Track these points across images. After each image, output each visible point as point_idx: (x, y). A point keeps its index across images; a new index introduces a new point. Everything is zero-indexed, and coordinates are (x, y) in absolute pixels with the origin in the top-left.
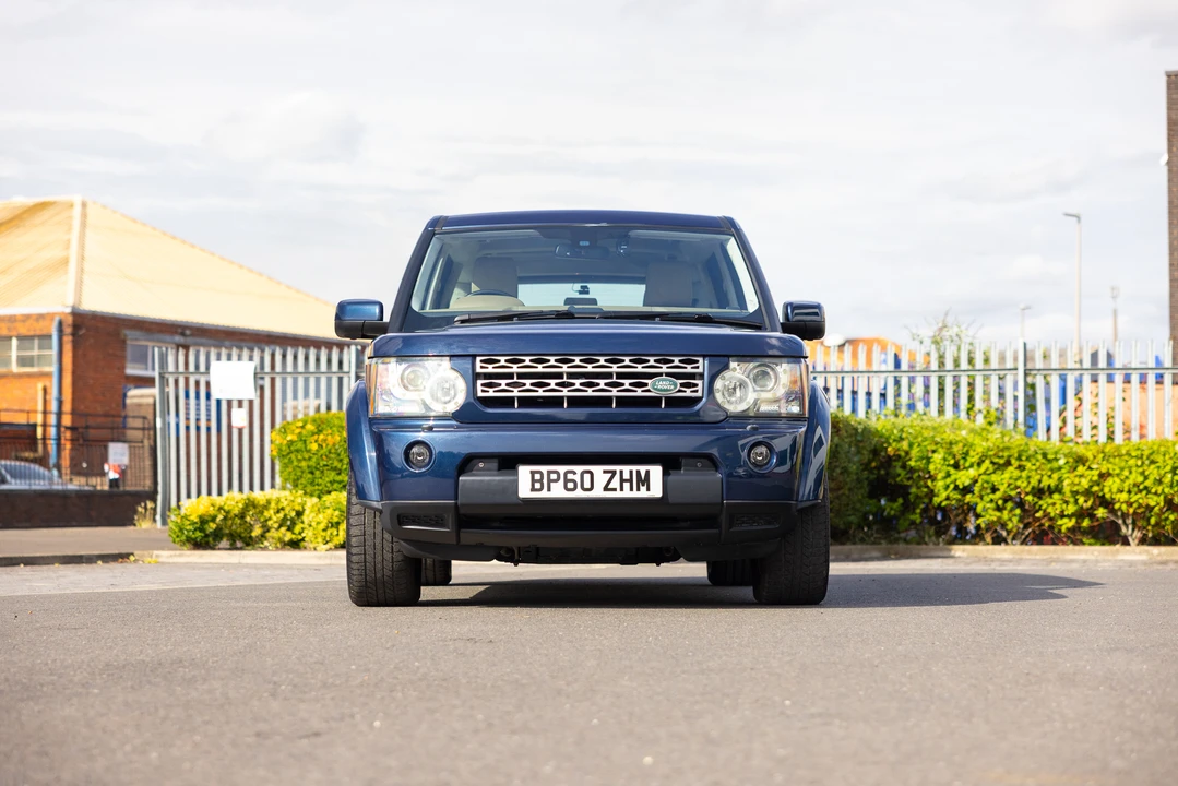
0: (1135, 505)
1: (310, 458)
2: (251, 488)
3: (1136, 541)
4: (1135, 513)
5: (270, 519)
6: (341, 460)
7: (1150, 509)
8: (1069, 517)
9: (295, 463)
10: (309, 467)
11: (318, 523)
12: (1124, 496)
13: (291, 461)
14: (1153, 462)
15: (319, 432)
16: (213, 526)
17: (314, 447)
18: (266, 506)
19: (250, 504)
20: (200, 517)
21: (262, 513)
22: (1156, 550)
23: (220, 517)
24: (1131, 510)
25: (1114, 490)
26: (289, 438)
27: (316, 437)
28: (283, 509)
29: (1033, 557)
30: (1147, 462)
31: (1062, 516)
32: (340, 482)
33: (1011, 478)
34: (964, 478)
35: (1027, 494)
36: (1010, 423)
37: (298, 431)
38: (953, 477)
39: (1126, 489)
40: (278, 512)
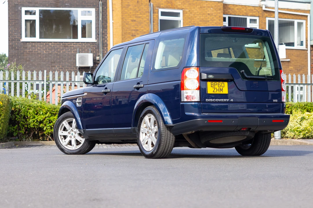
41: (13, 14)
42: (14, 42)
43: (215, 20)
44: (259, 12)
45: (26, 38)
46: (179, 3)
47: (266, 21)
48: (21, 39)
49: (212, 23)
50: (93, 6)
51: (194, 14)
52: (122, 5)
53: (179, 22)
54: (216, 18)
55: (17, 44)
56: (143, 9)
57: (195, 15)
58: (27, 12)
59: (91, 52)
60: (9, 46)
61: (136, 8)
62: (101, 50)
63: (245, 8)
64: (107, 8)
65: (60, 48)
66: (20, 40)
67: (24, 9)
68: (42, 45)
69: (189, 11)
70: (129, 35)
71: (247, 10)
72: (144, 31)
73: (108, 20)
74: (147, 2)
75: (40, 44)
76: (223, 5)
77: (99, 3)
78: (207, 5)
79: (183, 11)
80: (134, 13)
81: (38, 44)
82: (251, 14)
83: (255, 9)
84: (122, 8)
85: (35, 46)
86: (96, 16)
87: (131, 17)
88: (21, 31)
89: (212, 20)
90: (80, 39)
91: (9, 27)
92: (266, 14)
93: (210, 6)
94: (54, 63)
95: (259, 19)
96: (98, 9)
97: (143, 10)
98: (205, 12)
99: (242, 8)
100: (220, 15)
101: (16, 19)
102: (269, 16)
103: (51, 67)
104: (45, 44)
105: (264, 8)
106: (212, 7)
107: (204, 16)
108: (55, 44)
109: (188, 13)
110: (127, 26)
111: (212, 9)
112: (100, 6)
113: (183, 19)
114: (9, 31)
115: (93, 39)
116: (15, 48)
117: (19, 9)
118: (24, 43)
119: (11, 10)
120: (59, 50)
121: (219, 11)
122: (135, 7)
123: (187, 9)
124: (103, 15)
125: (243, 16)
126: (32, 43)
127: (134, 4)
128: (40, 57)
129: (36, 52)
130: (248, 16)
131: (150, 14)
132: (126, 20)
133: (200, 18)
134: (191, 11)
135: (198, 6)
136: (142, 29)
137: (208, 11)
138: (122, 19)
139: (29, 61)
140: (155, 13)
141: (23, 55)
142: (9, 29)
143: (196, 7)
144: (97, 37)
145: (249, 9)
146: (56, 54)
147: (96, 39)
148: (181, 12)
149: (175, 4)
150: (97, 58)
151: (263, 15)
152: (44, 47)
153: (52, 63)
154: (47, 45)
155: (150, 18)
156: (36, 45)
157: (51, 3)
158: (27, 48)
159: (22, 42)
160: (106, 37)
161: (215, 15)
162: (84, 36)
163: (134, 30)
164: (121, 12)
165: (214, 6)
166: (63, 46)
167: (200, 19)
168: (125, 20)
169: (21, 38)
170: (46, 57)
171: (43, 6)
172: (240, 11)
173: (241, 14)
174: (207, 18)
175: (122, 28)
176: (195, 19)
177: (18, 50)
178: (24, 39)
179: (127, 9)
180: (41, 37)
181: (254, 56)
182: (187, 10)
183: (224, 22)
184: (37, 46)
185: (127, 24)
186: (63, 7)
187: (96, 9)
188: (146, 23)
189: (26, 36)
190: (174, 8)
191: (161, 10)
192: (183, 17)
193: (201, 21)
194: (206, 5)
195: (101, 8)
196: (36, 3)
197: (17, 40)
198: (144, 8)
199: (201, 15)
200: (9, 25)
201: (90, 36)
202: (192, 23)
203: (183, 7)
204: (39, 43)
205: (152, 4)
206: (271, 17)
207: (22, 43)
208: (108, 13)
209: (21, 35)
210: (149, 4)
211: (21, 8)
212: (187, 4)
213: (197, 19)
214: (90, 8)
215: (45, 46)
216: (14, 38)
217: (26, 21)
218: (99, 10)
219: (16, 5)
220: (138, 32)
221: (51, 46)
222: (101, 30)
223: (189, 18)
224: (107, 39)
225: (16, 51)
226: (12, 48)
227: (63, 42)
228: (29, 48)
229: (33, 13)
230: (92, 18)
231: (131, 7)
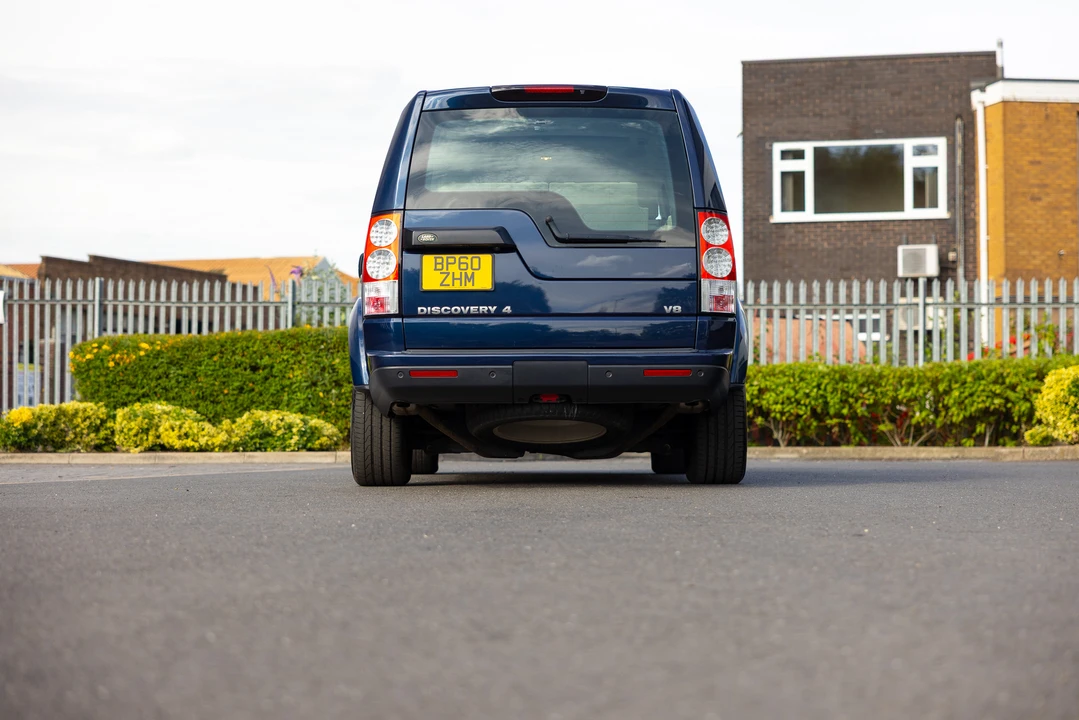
0: (787, 415)
1: (107, 375)
2: (62, 400)
3: (786, 443)
4: (787, 420)
5: (78, 426)
6: (136, 376)
7: (799, 416)
9: (93, 379)
10: (105, 381)
11: (130, 430)
12: (778, 407)
13: (88, 377)
14: (802, 379)
15: (114, 352)
16: (35, 432)
17: (111, 364)
18: (76, 414)
19: (61, 413)
20: (24, 424)
21: (71, 421)
22: (804, 450)
23: (40, 424)
24: (784, 418)
25: (771, 402)
26: (89, 356)
27: (113, 356)
28: (89, 417)
30: (798, 380)
32: (134, 395)
37: (95, 351)
39: (781, 401)
40: (85, 420)
41: (753, 160)
42: (754, 223)
45: (783, 214)
48: (771, 217)
50: (941, 131)
52: (1004, 125)
55: (762, 229)
56: (1061, 133)
58: (785, 155)
59: (936, 243)
60: (744, 233)
61: (1041, 131)
62: (960, 236)
64: (973, 136)
65: (862, 235)
66: (768, 220)
67: (778, 147)
68: (819, 230)
70: (1023, 199)
72: (1065, 186)
73: (976, 165)
74: (1071, 116)
75: (814, 228)
77: (954, 123)
80: (1037, 145)
81: (811, 227)
84: (1005, 133)
85: (804, 232)
86: (948, 157)
87: (1028, 155)
88: (771, 198)
90: (910, 212)
91: (744, 190)
94: (848, 269)
96: (952, 138)
97: (1062, 136)
101: (760, 170)
104: (828, 227)
108: (851, 227)
110: (1018, 176)
112: (958, 130)
115: (941, 212)
116: (758, 237)
117: (767, 147)
118: (777, 226)
119: (748, 150)
120: (859, 238)
122: (1040, 128)
124: (964, 153)
126: (796, 226)
127: (1036, 122)
128: (816, 257)
129: (807, 245)
132: (1015, 161)
136: (1059, 182)
138: (1006, 159)
141: (776, 254)
142: (744, 194)
144: (951, 206)
146: (853, 249)
147: (949, 209)
150: (952, 256)
152: (825, 235)
154: (832, 230)
156: (806, 231)
157: (840, 130)
158: (785, 237)
159: (774, 223)
160: (973, 205)
162: (919, 202)
163: (1039, 186)
164: (1002, 144)
166: (867, 230)
168: (1012, 163)
169: (771, 213)
170: (829, 256)
171: (822, 139)
175: (1006, 181)
177: (765, 241)
178: (779, 216)
179: (1017, 135)
180: (818, 210)
184: (808, 232)
185: (1018, 171)
186: (868, 139)
187: (948, 140)
189: (784, 209)
195: (959, 137)
196: (805, 132)
197: (763, 220)
198: (1064, 131)
200: (744, 186)
201: (934, 204)
204: (813, 225)
207: (774, 227)
208: (976, 148)
209: (771, 206)
211: (771, 146)
214: (934, 136)
215: (827, 232)
216: (756, 216)
217: (784, 175)
218: (955, 140)
219: (761, 138)
220: (1048, 190)
221: (841, 231)
222: (959, 188)
224: (973, 210)
225: (761, 246)
226: (752, 238)
227: (868, 221)
228: (791, 237)
229: (799, 155)
230: (939, 161)
231: (1028, 130)
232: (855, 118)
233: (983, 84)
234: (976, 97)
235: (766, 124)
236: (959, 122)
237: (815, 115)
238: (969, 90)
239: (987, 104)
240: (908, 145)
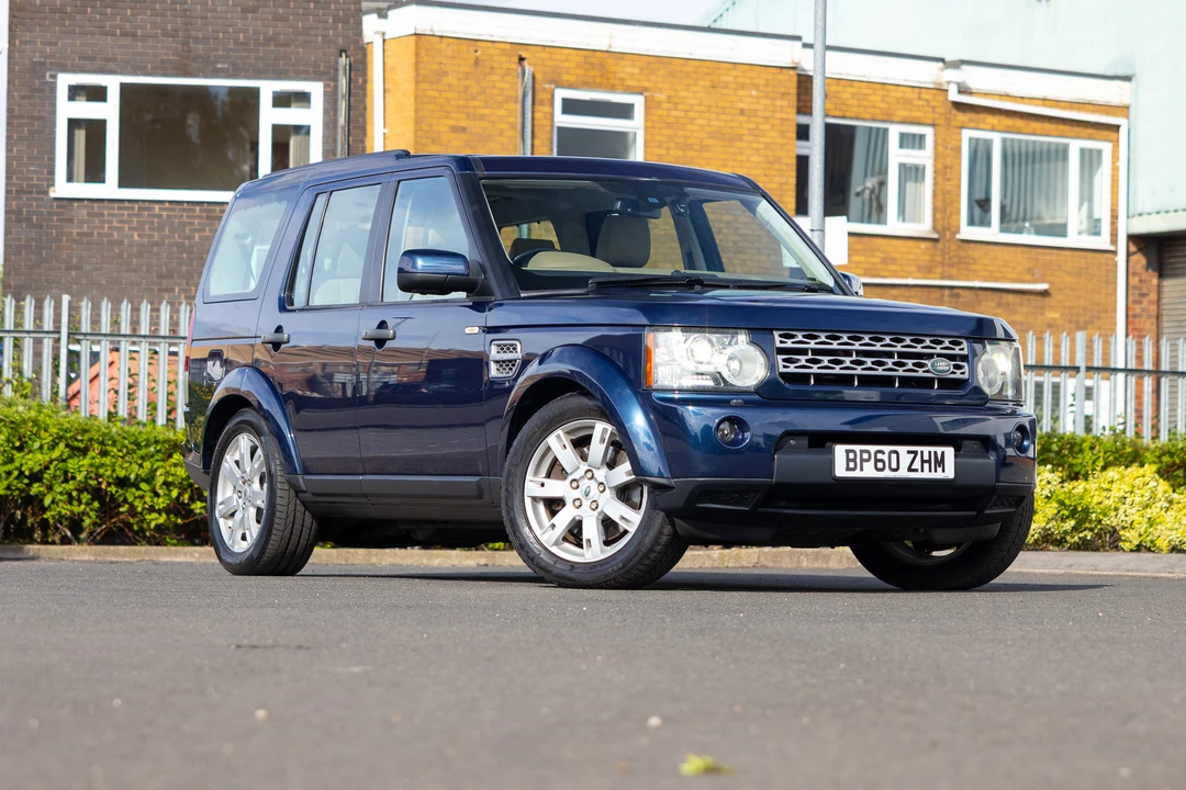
8: (159, 512)
29: (119, 559)
31: (152, 509)
33: (91, 465)
34: (31, 461)
35: (109, 484)
36: (46, 392)
38: (17, 464)
41: (24, 98)
42: (24, 197)
43: (764, 135)
44: (934, 107)
45: (70, 184)
46: (629, 70)
47: (960, 140)
48: (51, 189)
49: (755, 145)
50: (315, 72)
51: (686, 111)
52: (417, 70)
53: (631, 137)
54: (768, 127)
55: (37, 206)
56: (494, 87)
57: (692, 115)
58: (75, 92)
60: (7, 212)
61: (468, 83)
63: (881, 93)
64: (365, 82)
65: (193, 224)
66: (47, 193)
67: (65, 81)
68: (126, 213)
69: (669, 97)
71: (889, 100)
73: (368, 127)
74: (510, 61)
75: (119, 208)
76: (795, 79)
77: (337, 62)
78: (736, 77)
79: (646, 97)
80: (462, 103)
81: (113, 208)
82: (904, 113)
83: (919, 98)
84: (417, 83)
85: (103, 215)
86: (326, 111)
87: (448, 118)
88: (52, 159)
89: (755, 132)
91: (8, 144)
92: (962, 117)
93: (747, 81)
94: (169, 276)
95: (935, 135)
96: (332, 84)
97: (496, 92)
98: (729, 105)
99: (870, 91)
100: (785, 116)
101: (36, 114)
102: (973, 125)
103: (159, 290)
104: (139, 208)
105: (954, 96)
106: (757, 87)
107: (723, 117)
108: (174, 210)
109: (664, 105)
110: (434, 148)
111: (754, 93)
112: (341, 72)
113: (646, 129)
114: (7, 157)
116: (28, 220)
117: (48, 79)
118: (60, 203)
119: (17, 82)
120: (187, 229)
121: (779, 103)
122: (467, 79)
123: (660, 90)
124: (349, 107)
125: (874, 120)
126: (90, 204)
127: (462, 69)
128: (120, 255)
129: (107, 235)
130: (892, 122)
131: (519, 106)
132: (430, 126)
133: (708, 125)
134: (674, 100)
135: (701, 83)
137: (741, 101)
138: (418, 121)
139: (78, 268)
140: (542, 103)
141: (58, 248)
142: (9, 150)
143: (696, 84)
145: (900, 95)
146: (179, 245)
148: (638, 102)
149: (615, 73)
151: (948, 120)
152: (135, 219)
153: (160, 276)
154: (146, 213)
155: (519, 121)
156: (106, 213)
157: (162, 61)
158: (72, 220)
159: (55, 199)
161: (768, 114)
164: (412, 98)
165: (762, 82)
166: (201, 217)
167: (709, 129)
168: (425, 127)
169: (51, 183)
170: (140, 254)
171: (135, 72)
172: (865, 103)
173: (867, 116)
174: (736, 124)
176: (689, 127)
177: (41, 227)
178: (62, 188)
179: (434, 87)
180: (124, 182)
181: (913, 269)
182: (662, 97)
183: (802, 143)
184: (109, 215)
185: (434, 140)
186: (205, 77)
187: (326, 86)
188: (504, 140)
189: (70, 178)
190: (612, 89)
191: (561, 94)
192: (646, 120)
193: (711, 135)
194: (731, 79)
195: (343, 82)
196: (107, 60)
197: (38, 193)
198: (499, 85)
199: (714, 116)
200: (9, 138)
202: (677, 143)
203: (646, 84)
204: (116, 205)
205: (528, 69)
206: (982, 126)
207: (55, 204)
208: (368, 101)
209: (52, 172)
210: (520, 71)
211: (54, 77)
212: (661, 72)
213: (697, 128)
214: (305, 79)
215: (138, 215)
216: (28, 185)
217: (73, 124)
218: (336, 87)
219: (35, 64)
221: (160, 216)
223: (669, 126)
225: (34, 233)
226: (19, 220)
227: (202, 203)
228: (81, 223)
229: (98, 94)
230: (311, 116)
231: (450, 79)
232: (185, 43)
233: (384, 5)
234: (371, 24)
235: (45, 43)
236: (343, 60)
237: (125, 34)
238: (359, 13)
239: (386, 37)
240: (267, 88)
